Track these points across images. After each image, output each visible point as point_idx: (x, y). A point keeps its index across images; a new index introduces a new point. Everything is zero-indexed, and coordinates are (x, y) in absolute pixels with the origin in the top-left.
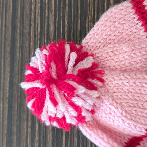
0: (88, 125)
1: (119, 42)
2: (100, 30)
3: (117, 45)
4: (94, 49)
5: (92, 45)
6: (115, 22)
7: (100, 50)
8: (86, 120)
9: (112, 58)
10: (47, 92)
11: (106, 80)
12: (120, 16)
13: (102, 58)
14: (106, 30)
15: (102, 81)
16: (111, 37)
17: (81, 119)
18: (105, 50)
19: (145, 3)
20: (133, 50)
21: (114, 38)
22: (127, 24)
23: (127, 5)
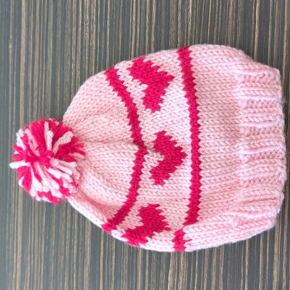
0: (76, 198)
1: (99, 113)
2: (78, 104)
3: (97, 116)
4: (76, 123)
5: (72, 119)
6: (92, 95)
7: (81, 123)
8: (70, 192)
9: (92, 129)
10: (32, 170)
11: (88, 153)
12: (96, 89)
13: (83, 130)
14: (84, 103)
15: (83, 153)
16: (90, 109)
17: (64, 191)
18: (86, 122)
19: (118, 73)
20: (111, 120)
21: (93, 110)
22: (104, 96)
23: (102, 76)
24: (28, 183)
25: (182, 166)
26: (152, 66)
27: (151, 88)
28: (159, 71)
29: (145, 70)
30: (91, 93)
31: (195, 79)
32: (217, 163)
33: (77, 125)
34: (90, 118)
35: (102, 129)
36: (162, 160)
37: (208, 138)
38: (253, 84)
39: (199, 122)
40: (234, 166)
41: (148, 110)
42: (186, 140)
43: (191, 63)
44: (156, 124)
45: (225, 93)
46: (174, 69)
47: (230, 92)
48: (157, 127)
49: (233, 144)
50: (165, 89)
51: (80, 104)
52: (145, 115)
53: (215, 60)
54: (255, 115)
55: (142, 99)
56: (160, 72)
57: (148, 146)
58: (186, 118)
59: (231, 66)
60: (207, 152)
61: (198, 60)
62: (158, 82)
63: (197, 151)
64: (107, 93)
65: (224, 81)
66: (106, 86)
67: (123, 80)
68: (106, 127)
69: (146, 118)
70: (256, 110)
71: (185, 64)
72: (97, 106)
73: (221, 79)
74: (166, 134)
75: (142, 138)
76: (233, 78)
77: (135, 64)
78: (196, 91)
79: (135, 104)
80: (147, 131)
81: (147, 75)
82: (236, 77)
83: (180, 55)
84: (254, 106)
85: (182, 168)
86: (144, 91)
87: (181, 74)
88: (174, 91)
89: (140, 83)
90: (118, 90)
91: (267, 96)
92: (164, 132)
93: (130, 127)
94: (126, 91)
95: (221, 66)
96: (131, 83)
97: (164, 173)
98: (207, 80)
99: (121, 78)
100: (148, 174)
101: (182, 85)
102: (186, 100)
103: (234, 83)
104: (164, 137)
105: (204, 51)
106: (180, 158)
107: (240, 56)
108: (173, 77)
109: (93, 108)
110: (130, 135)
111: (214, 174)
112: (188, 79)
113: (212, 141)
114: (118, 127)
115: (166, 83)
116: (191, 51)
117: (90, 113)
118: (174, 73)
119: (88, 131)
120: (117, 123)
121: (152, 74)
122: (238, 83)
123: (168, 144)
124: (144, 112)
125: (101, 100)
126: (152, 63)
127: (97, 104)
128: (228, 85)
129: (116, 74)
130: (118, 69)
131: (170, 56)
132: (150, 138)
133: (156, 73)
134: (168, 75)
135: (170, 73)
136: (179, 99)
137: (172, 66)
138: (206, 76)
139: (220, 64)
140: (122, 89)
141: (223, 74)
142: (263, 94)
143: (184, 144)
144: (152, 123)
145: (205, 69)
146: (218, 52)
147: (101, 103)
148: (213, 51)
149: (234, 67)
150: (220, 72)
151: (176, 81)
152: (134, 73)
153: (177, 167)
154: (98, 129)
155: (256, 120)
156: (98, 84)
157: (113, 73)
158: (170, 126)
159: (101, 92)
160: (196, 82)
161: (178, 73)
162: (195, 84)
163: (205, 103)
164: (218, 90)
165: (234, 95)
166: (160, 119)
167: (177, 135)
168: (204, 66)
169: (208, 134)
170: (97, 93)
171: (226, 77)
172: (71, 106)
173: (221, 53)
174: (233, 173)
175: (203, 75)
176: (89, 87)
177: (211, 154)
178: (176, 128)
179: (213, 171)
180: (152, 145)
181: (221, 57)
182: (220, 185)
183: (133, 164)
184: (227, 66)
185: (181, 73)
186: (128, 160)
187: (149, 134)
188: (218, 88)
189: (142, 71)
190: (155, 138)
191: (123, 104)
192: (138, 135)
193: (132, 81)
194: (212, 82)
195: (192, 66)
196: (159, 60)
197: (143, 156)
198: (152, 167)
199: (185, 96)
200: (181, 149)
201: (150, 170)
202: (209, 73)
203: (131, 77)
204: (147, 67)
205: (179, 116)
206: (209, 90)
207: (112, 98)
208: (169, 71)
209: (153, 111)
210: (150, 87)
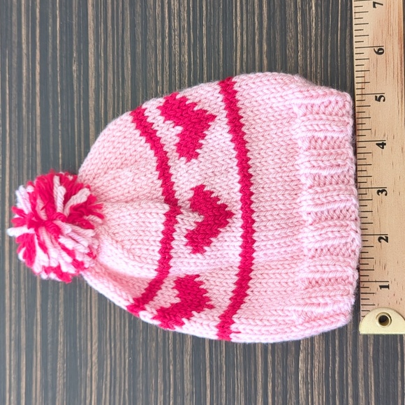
1: (123, 166)
2: (97, 153)
3: (119, 170)
4: (94, 178)
5: (90, 173)
6: (114, 142)
7: (100, 178)
8: (86, 266)
9: (113, 186)
10: (36, 237)
11: (107, 215)
12: (119, 134)
13: (103, 188)
14: (104, 153)
15: (101, 216)
16: (112, 160)
17: (78, 265)
18: (106, 177)
19: (146, 114)
20: (137, 174)
21: (116, 161)
22: (129, 142)
23: (127, 118)
24: (30, 256)
25: (228, 228)
26: (187, 103)
27: (187, 130)
28: (196, 109)
29: (178, 108)
30: (113, 139)
31: (242, 117)
32: (275, 223)
33: (95, 181)
34: (112, 172)
35: (124, 186)
36: (200, 220)
37: (262, 191)
38: (317, 116)
39: (251, 171)
40: (297, 228)
41: (182, 159)
42: (233, 195)
43: (236, 98)
44: (192, 176)
45: (282, 132)
46: (215, 106)
47: (288, 131)
48: (193, 180)
49: (294, 199)
50: (206, 132)
51: (99, 154)
52: (178, 166)
53: (266, 91)
54: (319, 158)
55: (175, 145)
56: (198, 111)
57: (183, 205)
58: (232, 168)
59: (287, 95)
60: (262, 209)
61: (244, 93)
62: (195, 123)
63: (249, 208)
64: (132, 139)
65: (279, 117)
66: (131, 130)
67: (152, 121)
68: (129, 183)
69: (180, 170)
70: (321, 152)
71: (229, 100)
72: (120, 157)
73: (276, 114)
74: (205, 189)
75: (176, 195)
76: (291, 111)
77: (166, 101)
78: (244, 134)
79: (166, 153)
80: (182, 186)
81: (182, 115)
82: (296, 109)
83: (222, 87)
84: (318, 147)
85: (227, 231)
86: (178, 135)
87: (225, 113)
88: (217, 134)
89: (173, 125)
90: (146, 134)
91: (334, 131)
92: (203, 186)
93: (160, 182)
94: (156, 136)
95: (275, 97)
96: (163, 125)
97: (205, 238)
98: (258, 117)
99: (149, 120)
100: (182, 241)
101: (226, 126)
102: (233, 145)
103: (292, 118)
104: (203, 192)
105: (252, 81)
106: (226, 218)
107: (297, 82)
108: (215, 117)
109: (116, 159)
110: (160, 193)
111: (271, 238)
112: (234, 119)
113: (268, 194)
114: (145, 183)
115: (206, 123)
116: (235, 83)
117: (111, 166)
118: (215, 111)
119: (108, 189)
120: (143, 178)
121: (187, 113)
122: (298, 117)
123: (209, 201)
124: (177, 162)
125: (125, 149)
126: (188, 99)
127: (120, 154)
128: (285, 121)
129: (143, 115)
130: (146, 109)
131: (210, 89)
132: (185, 194)
133: (193, 111)
134: (208, 113)
135: (211, 111)
136: (223, 145)
137: (213, 102)
138: (256, 112)
139: (272, 95)
140: (151, 134)
141: (278, 107)
142: (329, 128)
143: (229, 201)
144: (186, 175)
145: (255, 104)
146: (268, 80)
147: (125, 152)
148: (263, 79)
149: (291, 96)
150: (274, 106)
151: (218, 121)
152: (166, 113)
153: (221, 230)
154: (120, 186)
155: (321, 164)
156: (121, 128)
157: (139, 113)
158: (211, 179)
159: (125, 137)
160: (244, 122)
161: (222, 111)
162: (242, 125)
163: (257, 148)
164: (272, 129)
165: (293, 132)
166: (197, 169)
167: (220, 189)
168: (254, 99)
169: (262, 186)
170: (120, 139)
171: (282, 110)
172: (89, 156)
173: (273, 81)
174: (295, 237)
175: (252, 111)
176: (111, 132)
177: (267, 211)
178: (218, 181)
179: (270, 233)
180: (188, 204)
181: (273, 86)
182: (279, 252)
183: (162, 228)
184: (282, 97)
185: (224, 111)
186: (156, 222)
187: (184, 190)
188: (273, 127)
189: (176, 110)
190: (191, 194)
191: (152, 153)
192: (171, 192)
193: (164, 123)
194: (265, 119)
195: (238, 101)
196: (196, 95)
197: (175, 217)
198: (187, 230)
199: (232, 141)
200: (226, 206)
201: (185, 235)
202: (260, 108)
203: (162, 119)
204: (181, 104)
205: (223, 165)
206: (261, 131)
207: (139, 145)
208: (209, 109)
209: (189, 160)
210: (185, 130)
